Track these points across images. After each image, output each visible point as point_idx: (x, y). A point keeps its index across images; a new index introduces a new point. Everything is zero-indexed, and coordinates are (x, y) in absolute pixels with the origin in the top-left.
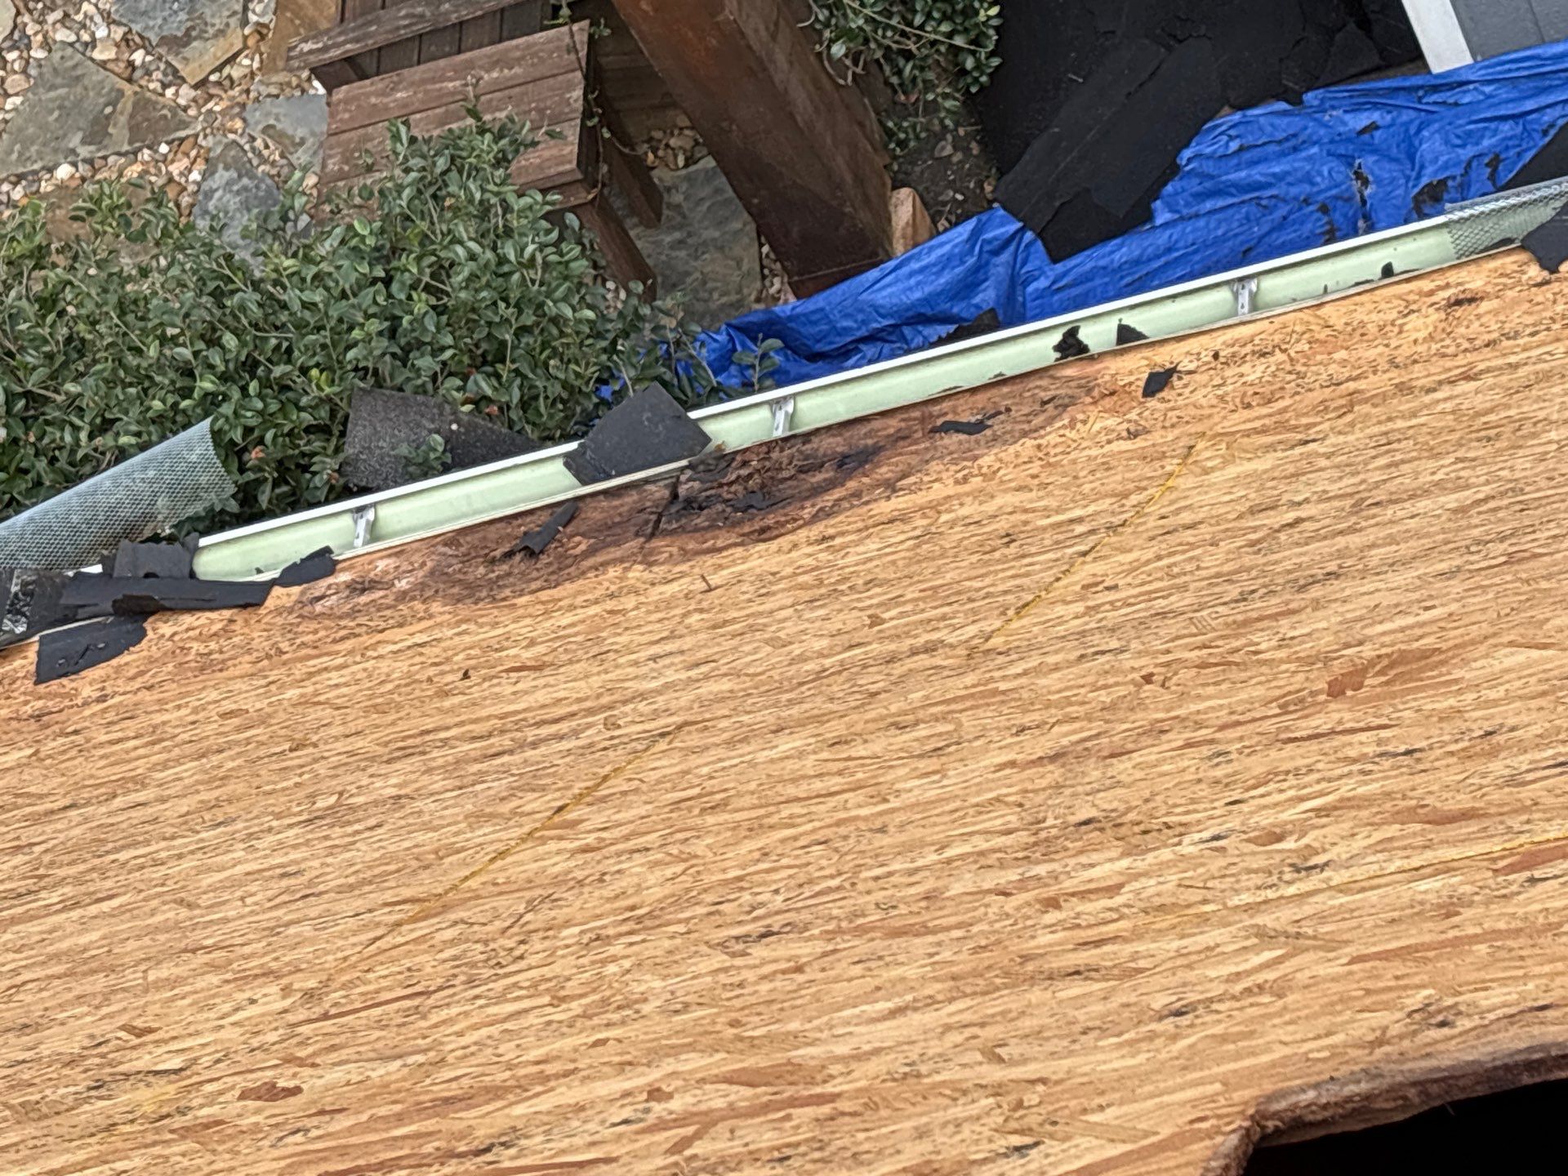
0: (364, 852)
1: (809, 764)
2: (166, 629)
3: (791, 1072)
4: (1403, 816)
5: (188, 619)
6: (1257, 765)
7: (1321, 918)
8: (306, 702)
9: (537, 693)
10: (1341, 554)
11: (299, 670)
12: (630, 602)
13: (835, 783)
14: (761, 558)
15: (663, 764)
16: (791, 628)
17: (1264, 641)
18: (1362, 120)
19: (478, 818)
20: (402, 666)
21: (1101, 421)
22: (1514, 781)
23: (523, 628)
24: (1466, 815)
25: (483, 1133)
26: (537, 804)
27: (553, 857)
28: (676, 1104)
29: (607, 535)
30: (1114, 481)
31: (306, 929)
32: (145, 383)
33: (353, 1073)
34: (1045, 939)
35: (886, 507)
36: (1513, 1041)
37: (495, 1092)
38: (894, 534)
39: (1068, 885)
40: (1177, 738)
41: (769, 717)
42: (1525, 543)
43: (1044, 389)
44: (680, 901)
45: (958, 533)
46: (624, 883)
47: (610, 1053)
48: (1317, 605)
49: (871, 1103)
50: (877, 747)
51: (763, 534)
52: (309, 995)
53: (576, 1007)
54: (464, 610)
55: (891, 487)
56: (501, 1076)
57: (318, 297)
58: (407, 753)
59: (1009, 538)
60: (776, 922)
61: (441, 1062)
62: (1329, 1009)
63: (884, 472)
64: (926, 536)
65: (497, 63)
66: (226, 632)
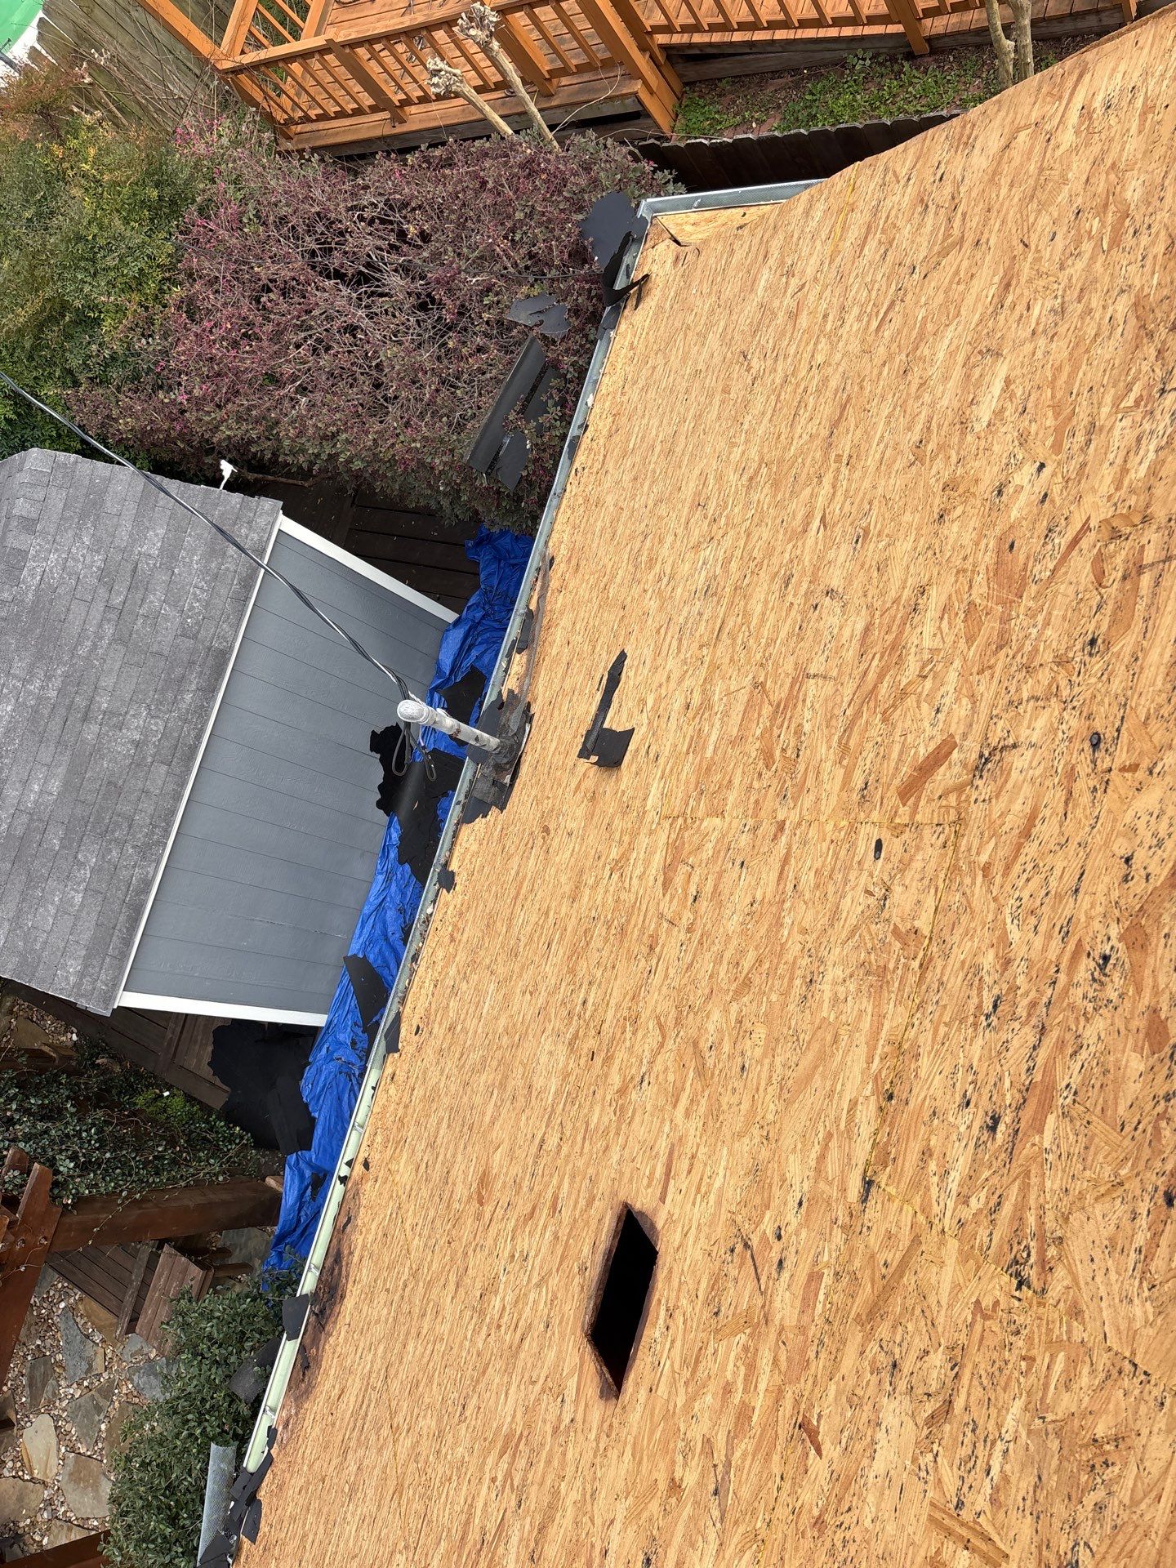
0: (370, 1492)
1: (420, 1349)
2: (262, 1493)
3: (508, 1438)
4: (525, 1222)
5: (264, 1484)
6: (490, 1241)
7: (541, 1267)
8: (310, 1467)
9: (351, 1399)
10: (443, 1164)
11: (299, 1460)
12: (339, 1349)
13: (430, 1347)
14: (349, 1304)
15: (395, 1386)
16: (375, 1314)
17: (456, 1205)
18: (324, 1050)
19: (380, 1451)
20: (317, 1429)
21: (368, 1186)
22: (531, 1189)
23: (327, 1386)
24: (534, 1208)
25: (478, 1538)
26: (385, 1431)
27: (406, 1443)
28: (500, 1478)
29: (315, 1341)
30: (386, 1196)
31: (384, 1531)
32: (186, 1450)
33: (437, 1557)
34: (508, 1338)
35: (356, 1259)
36: (599, 1258)
37: (467, 1523)
38: (365, 1262)
39: (496, 1317)
40: (470, 1252)
41: (398, 1346)
42: (468, 1122)
43: (350, 1195)
44: (440, 1420)
45: (375, 1247)
46: (425, 1430)
47: (474, 1482)
48: (454, 1184)
49: (528, 1426)
50: (426, 1327)
51: (343, 1297)
52: (406, 1547)
53: (455, 1477)
54: (312, 1398)
55: (351, 1253)
56: (464, 1517)
57: (195, 1382)
58: (345, 1452)
59: (385, 1235)
60: (462, 1401)
61: (449, 1530)
62: (567, 1291)
63: (346, 1252)
64: (371, 1256)
65: (160, 1277)
66: (275, 1475)
